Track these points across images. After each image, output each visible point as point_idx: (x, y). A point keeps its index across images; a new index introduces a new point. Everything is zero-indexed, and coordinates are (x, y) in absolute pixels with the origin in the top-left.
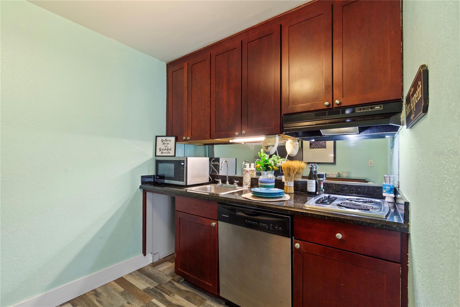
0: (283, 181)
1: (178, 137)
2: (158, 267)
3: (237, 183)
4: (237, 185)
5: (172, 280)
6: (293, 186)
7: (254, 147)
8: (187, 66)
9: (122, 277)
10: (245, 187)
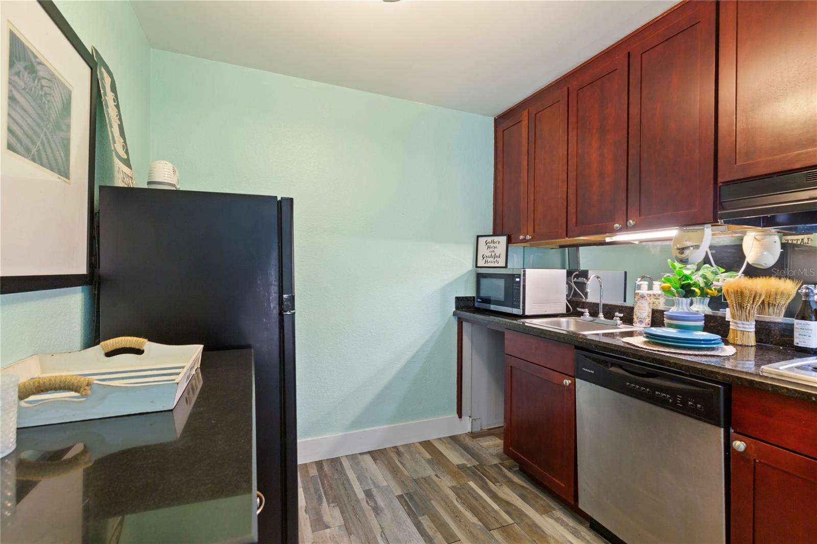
0: (727, 320)
1: (512, 236)
2: (479, 440)
3: (620, 317)
4: (619, 322)
5: (500, 463)
6: (754, 330)
7: (658, 249)
8: (527, 117)
9: (429, 441)
10: (637, 327)
